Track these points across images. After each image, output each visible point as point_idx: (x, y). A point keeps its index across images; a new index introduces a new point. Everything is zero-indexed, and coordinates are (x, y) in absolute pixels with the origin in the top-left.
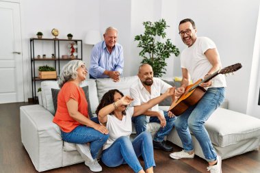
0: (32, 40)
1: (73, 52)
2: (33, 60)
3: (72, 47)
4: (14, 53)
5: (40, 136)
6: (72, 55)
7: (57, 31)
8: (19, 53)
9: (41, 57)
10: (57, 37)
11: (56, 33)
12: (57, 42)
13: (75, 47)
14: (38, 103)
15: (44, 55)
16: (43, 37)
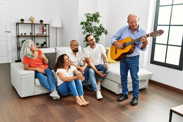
0: (17, 24)
1: (43, 31)
2: (18, 37)
3: (43, 29)
4: (6, 32)
5: (22, 78)
6: (43, 33)
7: (33, 19)
8: (9, 32)
9: (23, 34)
10: (33, 22)
11: (32, 20)
12: (33, 25)
13: (45, 28)
14: (21, 62)
15: (25, 34)
16: (25, 22)
